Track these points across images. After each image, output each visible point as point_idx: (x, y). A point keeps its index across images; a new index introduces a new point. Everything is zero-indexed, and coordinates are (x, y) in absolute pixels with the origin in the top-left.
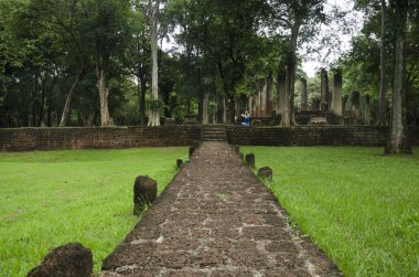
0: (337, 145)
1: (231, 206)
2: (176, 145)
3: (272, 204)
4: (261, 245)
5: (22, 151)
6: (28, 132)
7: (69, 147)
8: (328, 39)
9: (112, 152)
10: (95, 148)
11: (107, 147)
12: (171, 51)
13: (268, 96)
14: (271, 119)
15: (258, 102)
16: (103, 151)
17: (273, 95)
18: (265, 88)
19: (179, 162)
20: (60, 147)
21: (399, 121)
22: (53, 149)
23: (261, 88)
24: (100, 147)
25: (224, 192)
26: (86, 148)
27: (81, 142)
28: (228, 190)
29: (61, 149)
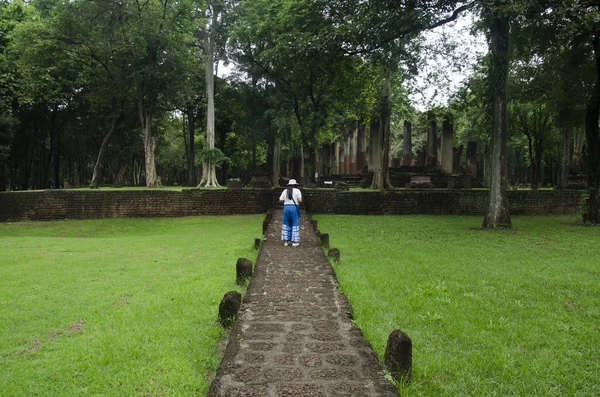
0: (440, 214)
1: (303, 278)
2: (243, 213)
3: (331, 277)
4: (317, 296)
5: (49, 219)
6: (56, 195)
7: (108, 215)
8: (436, 76)
9: (163, 222)
10: (142, 216)
11: (158, 215)
12: (230, 78)
13: (359, 145)
14: (361, 177)
15: (347, 151)
16: (152, 220)
17: (365, 144)
18: (356, 134)
19: (257, 241)
20: (97, 215)
21: (498, 191)
22: (88, 217)
23: (351, 133)
24: (148, 215)
25: (299, 269)
26: (130, 215)
27: (123, 209)
28: (302, 268)
29: (99, 216)
